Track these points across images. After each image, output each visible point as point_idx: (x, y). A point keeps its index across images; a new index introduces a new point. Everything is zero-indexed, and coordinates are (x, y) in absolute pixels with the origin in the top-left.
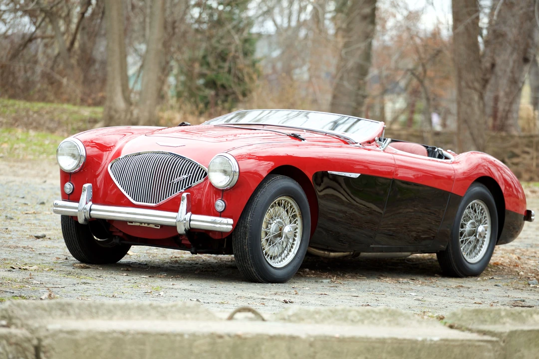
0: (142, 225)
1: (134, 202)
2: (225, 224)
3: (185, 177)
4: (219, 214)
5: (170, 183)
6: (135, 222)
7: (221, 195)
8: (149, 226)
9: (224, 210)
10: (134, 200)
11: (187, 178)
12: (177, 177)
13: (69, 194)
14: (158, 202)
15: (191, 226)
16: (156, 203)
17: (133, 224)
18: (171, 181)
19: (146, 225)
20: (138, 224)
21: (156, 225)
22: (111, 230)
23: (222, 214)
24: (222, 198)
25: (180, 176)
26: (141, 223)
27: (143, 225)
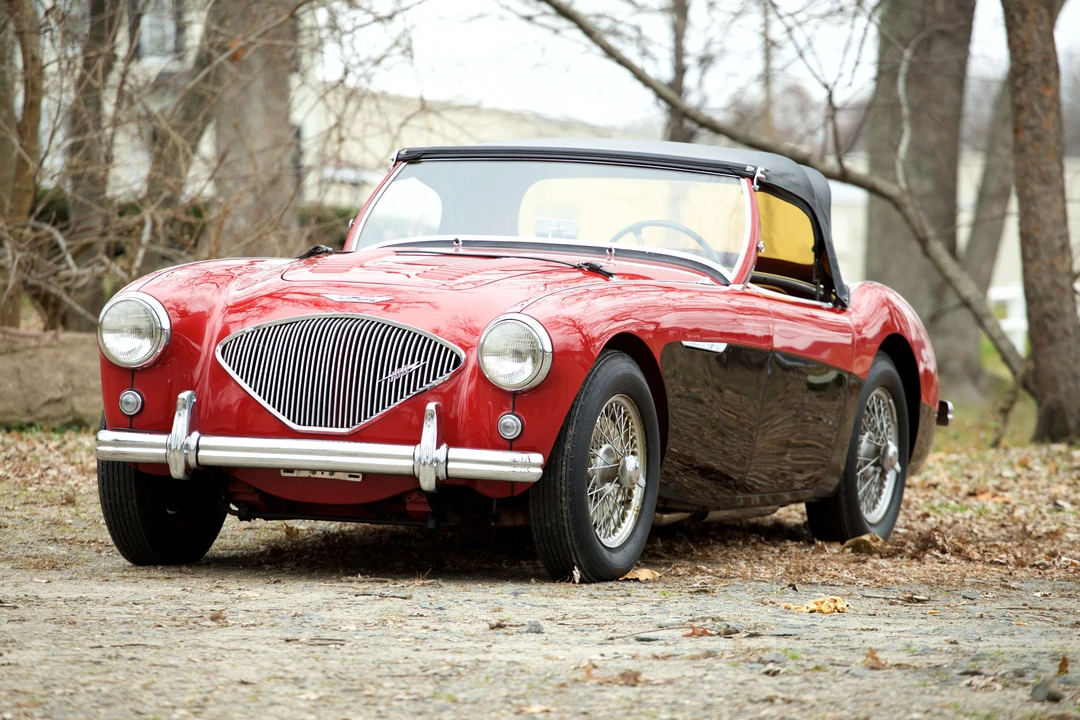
0: (315, 476)
1: (295, 426)
2: (527, 466)
3: (414, 367)
4: (508, 443)
5: (380, 384)
6: (299, 469)
7: (511, 404)
8: (333, 477)
9: (520, 434)
10: (294, 421)
11: (417, 370)
12: (393, 369)
13: (131, 417)
14: (354, 424)
15: (449, 472)
16: (348, 426)
17: (294, 475)
18: (381, 377)
19: (326, 475)
20: (306, 474)
21: (352, 473)
22: (231, 489)
23: (515, 444)
24: (514, 409)
25: (400, 366)
26: (314, 471)
27: (319, 475)
